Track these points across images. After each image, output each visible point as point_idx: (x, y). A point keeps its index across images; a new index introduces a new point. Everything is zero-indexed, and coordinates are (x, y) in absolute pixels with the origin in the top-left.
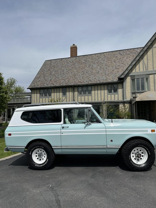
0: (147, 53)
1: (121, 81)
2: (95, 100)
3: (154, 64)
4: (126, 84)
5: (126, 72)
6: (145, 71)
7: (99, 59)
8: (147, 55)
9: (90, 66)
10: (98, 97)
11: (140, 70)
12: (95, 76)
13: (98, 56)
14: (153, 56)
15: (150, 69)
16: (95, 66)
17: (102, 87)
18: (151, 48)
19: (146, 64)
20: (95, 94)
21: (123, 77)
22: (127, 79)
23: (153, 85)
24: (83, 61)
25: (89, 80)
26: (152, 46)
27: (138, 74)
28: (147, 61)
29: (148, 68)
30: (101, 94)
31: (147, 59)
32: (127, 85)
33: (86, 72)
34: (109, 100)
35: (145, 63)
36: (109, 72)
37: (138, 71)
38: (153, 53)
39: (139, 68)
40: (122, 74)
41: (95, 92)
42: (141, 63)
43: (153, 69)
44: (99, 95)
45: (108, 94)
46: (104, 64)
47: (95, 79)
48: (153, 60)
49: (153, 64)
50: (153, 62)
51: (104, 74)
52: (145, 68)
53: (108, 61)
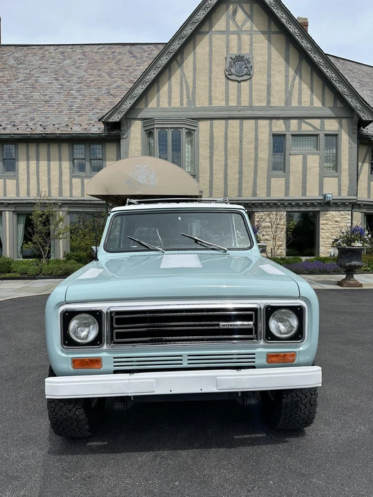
0: (194, 48)
1: (113, 133)
2: (28, 194)
3: (213, 88)
4: (128, 147)
5: (128, 104)
6: (185, 105)
7: (64, 60)
8: (195, 54)
9: (29, 79)
10: (38, 184)
11: (173, 101)
12: (35, 110)
13: (62, 53)
14: (210, 61)
15: (202, 102)
16: (44, 80)
17: (54, 149)
18: (207, 33)
19: (191, 84)
20: (28, 173)
21: (116, 118)
22: (132, 128)
23: (208, 155)
24: (12, 62)
25: (11, 122)
26: (211, 27)
27: (165, 114)
28: (194, 74)
29: (194, 98)
30: (49, 174)
31: (195, 69)
32: (132, 148)
33: (10, 97)
34: (77, 195)
35: (186, 82)
36: (85, 103)
37: (166, 105)
38: (211, 50)
39: (170, 97)
40: (116, 109)
41: (28, 167)
42: (176, 78)
43: (210, 103)
44: (44, 178)
45: (72, 176)
46: (75, 79)
47: (32, 119)
48: (211, 72)
49: (210, 86)
50: (210, 79)
51: (65, 108)
52: (188, 97)
53: (90, 71)
